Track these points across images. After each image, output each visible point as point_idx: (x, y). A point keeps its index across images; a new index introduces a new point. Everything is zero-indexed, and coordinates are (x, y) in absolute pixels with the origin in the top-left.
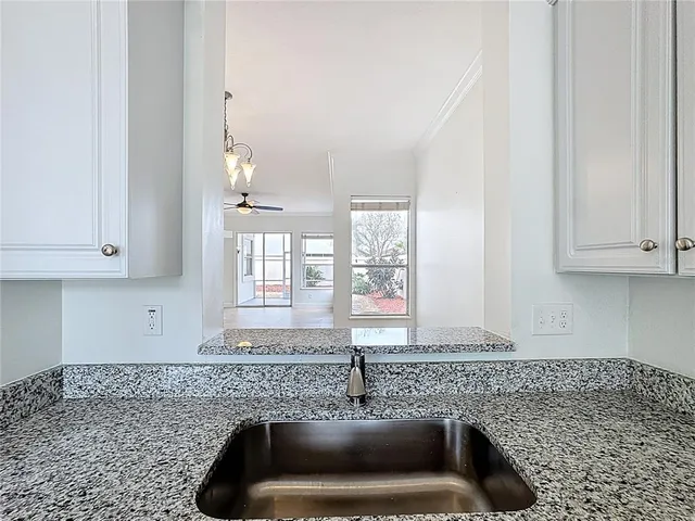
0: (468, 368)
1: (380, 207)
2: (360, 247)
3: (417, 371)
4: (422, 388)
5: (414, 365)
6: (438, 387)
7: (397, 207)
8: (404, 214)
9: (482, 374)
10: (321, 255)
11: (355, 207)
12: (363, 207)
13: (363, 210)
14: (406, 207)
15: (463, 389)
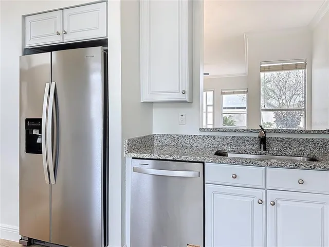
0: (315, 141)
1: (283, 68)
2: (269, 101)
3: (290, 140)
4: (292, 148)
5: (289, 139)
6: (300, 148)
7: (296, 67)
8: (301, 72)
9: (322, 143)
10: (234, 108)
11: (264, 70)
12: (269, 69)
13: (269, 71)
14: (303, 67)
15: (312, 149)
